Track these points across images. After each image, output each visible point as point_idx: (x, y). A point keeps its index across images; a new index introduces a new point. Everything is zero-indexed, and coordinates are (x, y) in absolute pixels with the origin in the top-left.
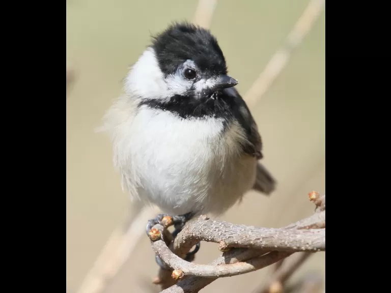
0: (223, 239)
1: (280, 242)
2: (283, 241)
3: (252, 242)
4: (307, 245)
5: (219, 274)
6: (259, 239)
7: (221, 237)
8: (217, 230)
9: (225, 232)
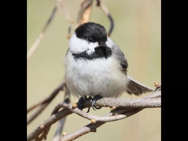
0: (115, 105)
1: (146, 104)
2: (147, 104)
3: (131, 105)
4: (159, 105)
5: (112, 120)
6: (135, 104)
7: (113, 104)
8: (110, 101)
9: (115, 102)
